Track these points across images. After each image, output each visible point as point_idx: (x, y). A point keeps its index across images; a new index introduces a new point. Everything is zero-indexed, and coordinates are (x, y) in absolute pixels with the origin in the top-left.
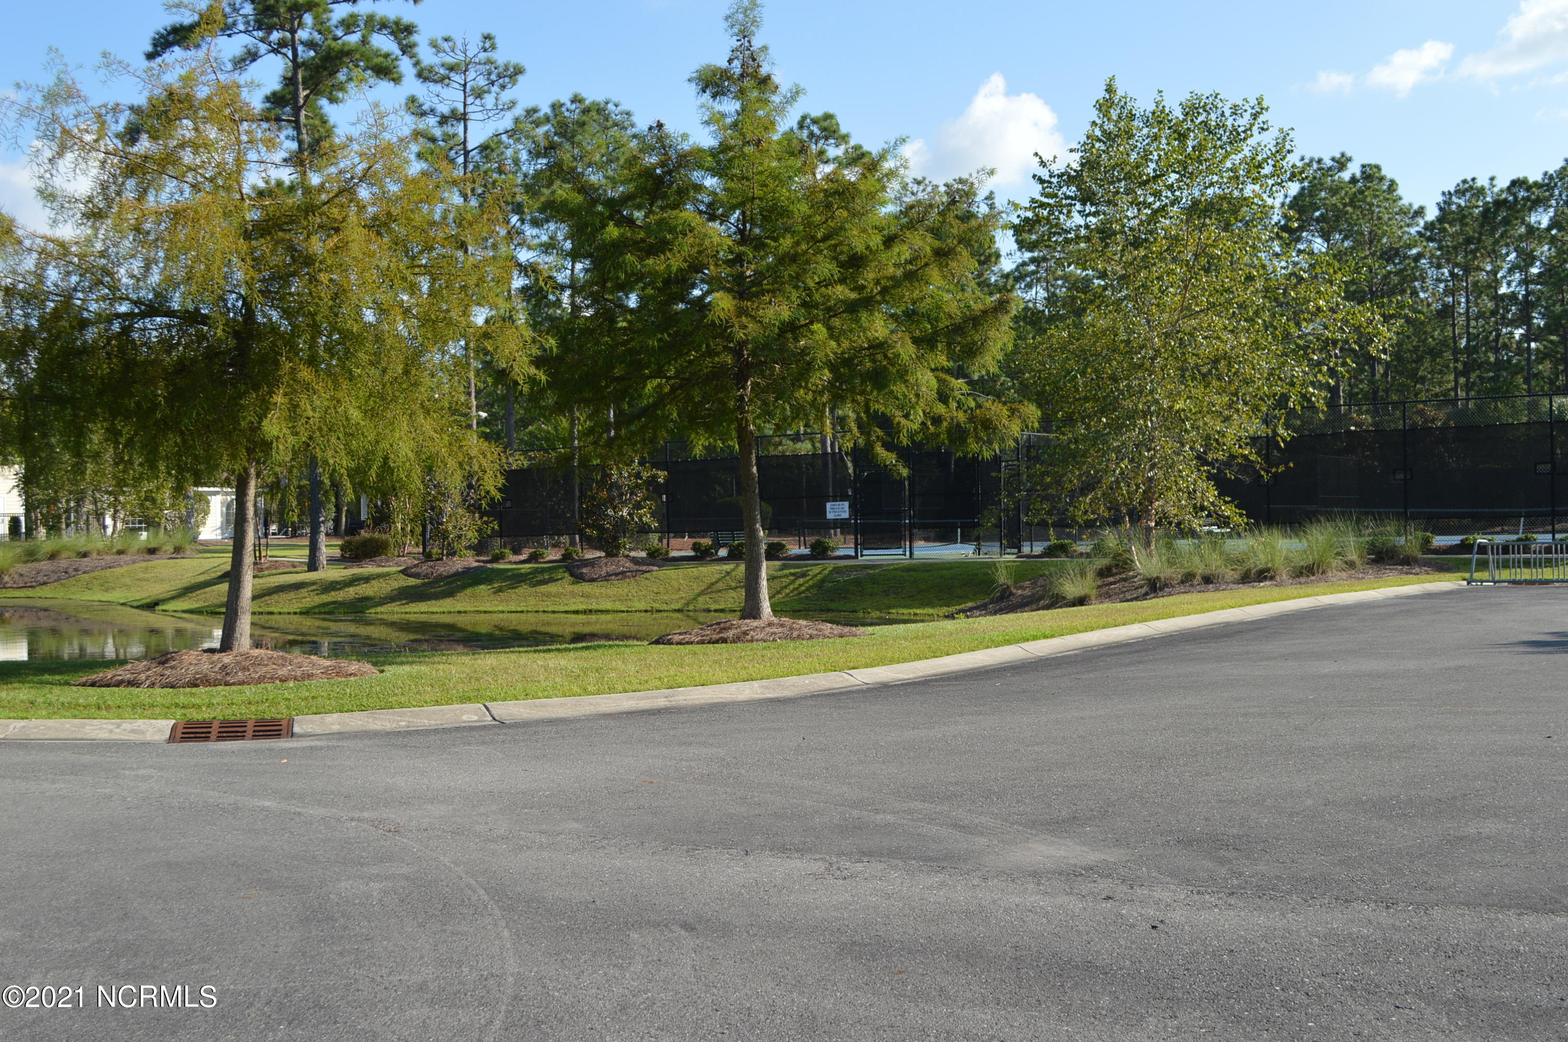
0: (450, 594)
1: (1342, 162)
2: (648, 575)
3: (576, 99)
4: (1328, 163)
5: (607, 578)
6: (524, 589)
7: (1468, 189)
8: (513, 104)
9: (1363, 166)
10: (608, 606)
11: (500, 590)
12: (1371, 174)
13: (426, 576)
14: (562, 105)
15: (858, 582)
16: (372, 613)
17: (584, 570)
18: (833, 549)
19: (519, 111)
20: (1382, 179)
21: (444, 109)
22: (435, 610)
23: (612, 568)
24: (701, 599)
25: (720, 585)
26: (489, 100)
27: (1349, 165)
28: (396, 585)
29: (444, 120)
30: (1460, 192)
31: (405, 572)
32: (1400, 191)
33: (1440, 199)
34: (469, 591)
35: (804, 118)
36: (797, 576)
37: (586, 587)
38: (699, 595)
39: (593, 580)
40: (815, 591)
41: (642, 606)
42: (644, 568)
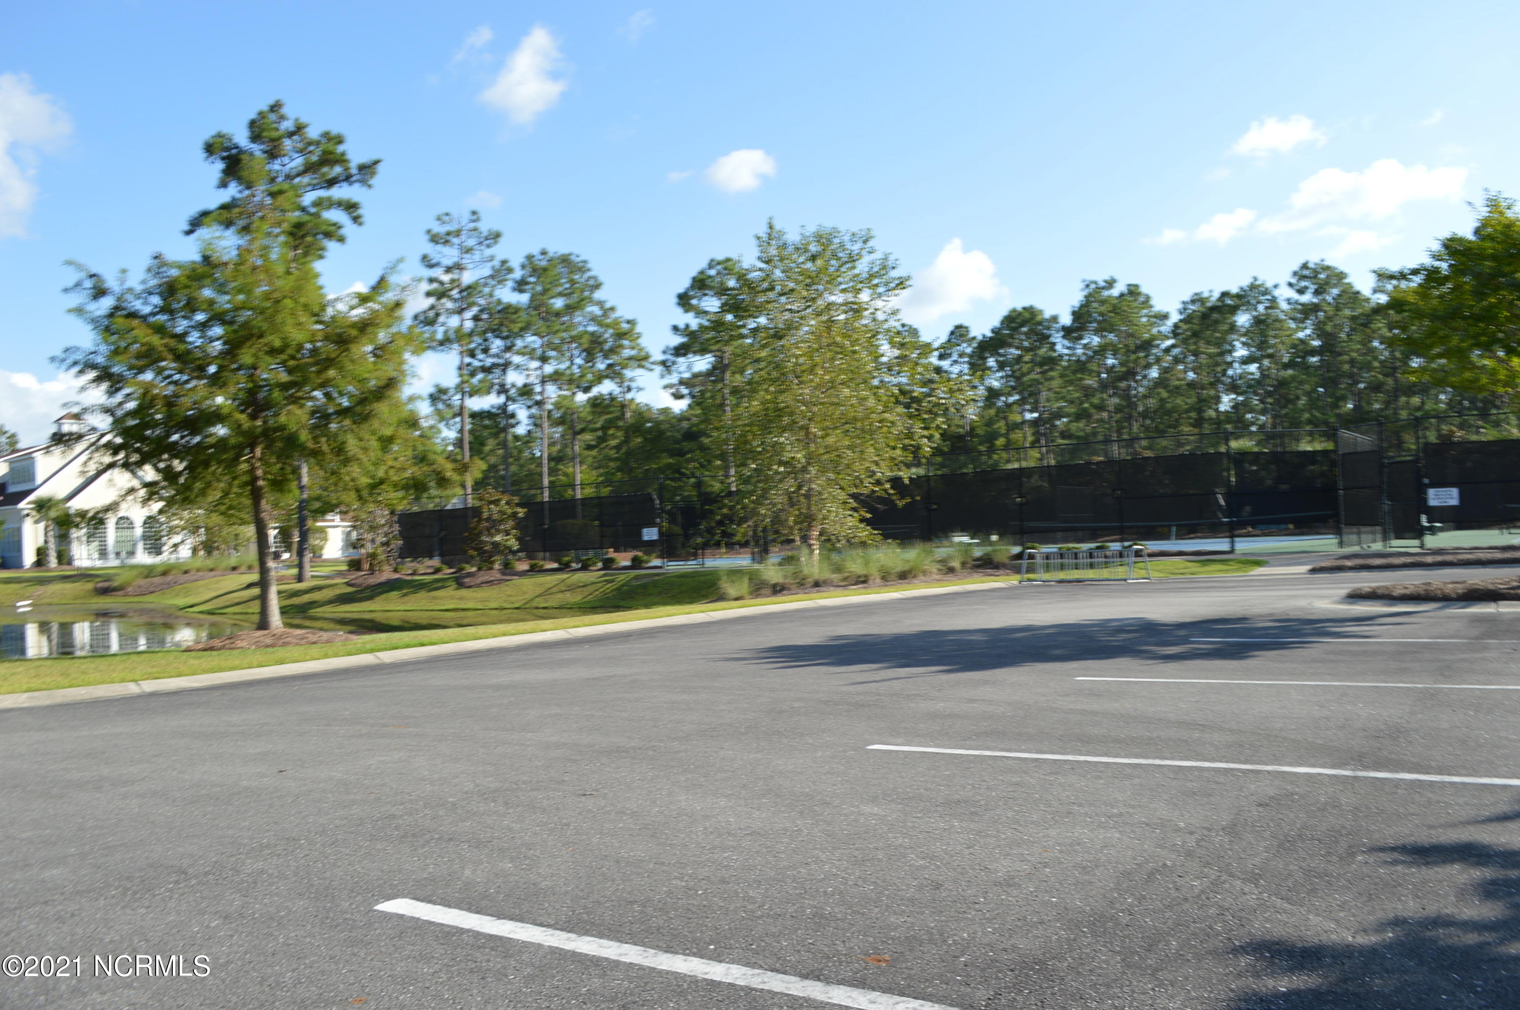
0: (370, 598)
1: (1110, 284)
2: (508, 583)
3: (544, 253)
4: (1102, 284)
5: (478, 586)
6: (422, 594)
7: (1197, 299)
8: (492, 258)
9: (1129, 285)
10: (470, 605)
11: (405, 595)
12: (1133, 291)
13: (360, 585)
14: (533, 256)
15: (644, 586)
16: (313, 612)
17: (466, 580)
18: (647, 562)
19: (496, 263)
20: (1139, 294)
21: (449, 262)
22: (354, 610)
23: (486, 578)
24: (537, 599)
25: (554, 590)
26: (477, 256)
27: (1116, 285)
28: (338, 592)
29: (449, 270)
30: (1193, 302)
31: (348, 584)
32: (1152, 302)
33: (1180, 306)
34: (384, 596)
35: (712, 261)
36: (608, 582)
37: (463, 592)
38: (537, 596)
39: (470, 587)
40: (614, 593)
41: (494, 605)
42: (508, 578)
